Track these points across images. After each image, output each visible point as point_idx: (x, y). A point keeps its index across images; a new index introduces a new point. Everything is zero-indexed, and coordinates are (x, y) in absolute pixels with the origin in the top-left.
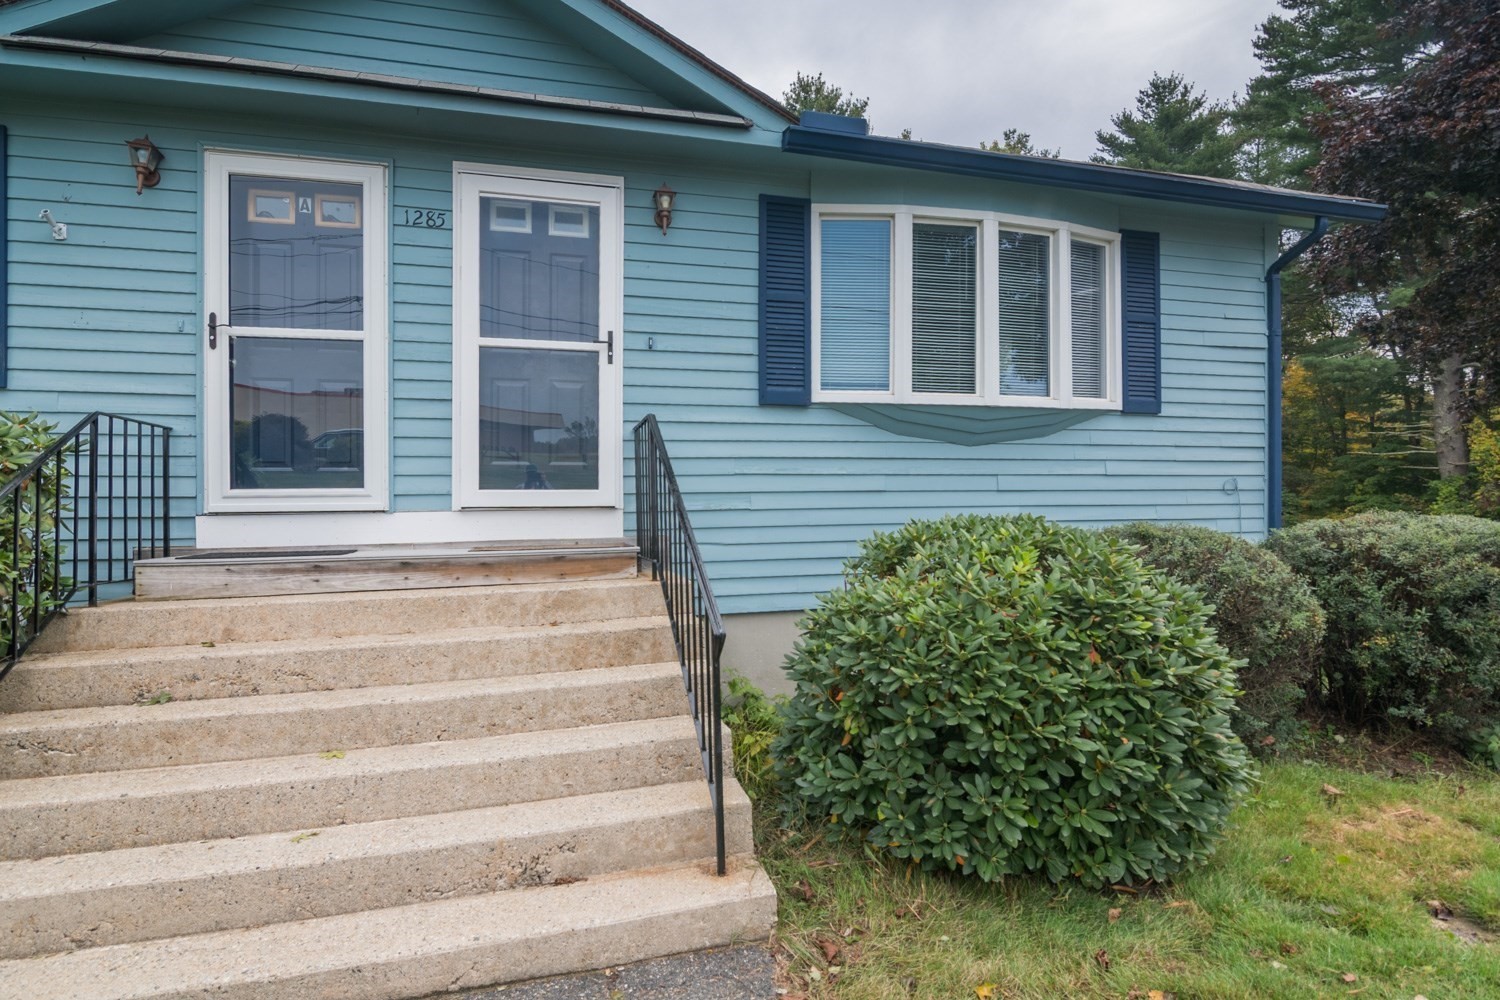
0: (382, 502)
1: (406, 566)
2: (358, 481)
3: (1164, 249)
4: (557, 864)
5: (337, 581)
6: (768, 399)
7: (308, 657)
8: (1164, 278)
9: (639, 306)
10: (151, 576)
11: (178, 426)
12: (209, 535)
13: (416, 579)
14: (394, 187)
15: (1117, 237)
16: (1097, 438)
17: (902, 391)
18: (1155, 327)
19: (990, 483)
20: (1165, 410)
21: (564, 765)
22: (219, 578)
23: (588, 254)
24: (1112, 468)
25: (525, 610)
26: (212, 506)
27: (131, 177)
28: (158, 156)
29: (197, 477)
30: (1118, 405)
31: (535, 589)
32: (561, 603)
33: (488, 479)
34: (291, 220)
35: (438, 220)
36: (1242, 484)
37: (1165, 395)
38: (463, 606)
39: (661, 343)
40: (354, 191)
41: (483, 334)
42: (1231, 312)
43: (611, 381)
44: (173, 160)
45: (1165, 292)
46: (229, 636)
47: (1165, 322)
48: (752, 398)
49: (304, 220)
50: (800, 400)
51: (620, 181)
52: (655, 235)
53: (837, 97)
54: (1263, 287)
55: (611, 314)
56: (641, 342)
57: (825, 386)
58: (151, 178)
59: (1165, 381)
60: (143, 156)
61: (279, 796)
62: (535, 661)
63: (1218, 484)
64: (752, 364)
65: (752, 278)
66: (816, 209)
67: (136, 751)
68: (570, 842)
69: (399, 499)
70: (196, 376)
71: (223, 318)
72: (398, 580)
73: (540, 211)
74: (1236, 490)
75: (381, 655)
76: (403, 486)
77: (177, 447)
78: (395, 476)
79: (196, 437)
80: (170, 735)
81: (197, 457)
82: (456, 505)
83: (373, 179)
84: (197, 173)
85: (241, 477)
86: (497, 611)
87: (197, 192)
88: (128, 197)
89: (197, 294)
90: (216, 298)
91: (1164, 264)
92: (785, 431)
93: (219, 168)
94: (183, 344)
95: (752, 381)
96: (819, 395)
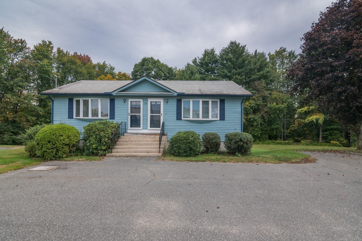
0: (142, 129)
1: (143, 134)
2: (140, 127)
3: (226, 101)
4: (149, 152)
5: (138, 135)
6: (177, 119)
7: (136, 140)
8: (225, 104)
9: (165, 110)
10: (125, 134)
11: (126, 122)
12: (129, 131)
13: (144, 135)
14: (143, 101)
15: (219, 100)
16: (216, 123)
17: (191, 118)
18: (224, 110)
19: (203, 128)
20: (225, 120)
21: (151, 147)
22: (130, 135)
23: (160, 105)
24: (218, 127)
25: (152, 138)
26: (129, 129)
27: (123, 102)
28: (125, 100)
29: (128, 126)
30: (219, 119)
31: (152, 136)
32: (154, 137)
33: (151, 127)
34: (135, 104)
35: (147, 104)
36: (237, 129)
37: (225, 118)
38: (147, 137)
39: (167, 114)
40: (140, 101)
41: (151, 114)
42: (235, 108)
43: (162, 118)
44: (126, 100)
45: (225, 106)
46: (130, 139)
47: (225, 109)
48: (176, 119)
49: (136, 104)
50: (180, 119)
51: (163, 99)
52: (166, 104)
53: (239, 45)
54: (241, 104)
55: (162, 111)
56: (165, 114)
57: (184, 118)
58: (125, 102)
59: (225, 116)
60: (124, 100)
61: (134, 147)
62: (151, 141)
63: (234, 129)
64: (176, 116)
65: (176, 107)
66: (182, 100)
67: (125, 145)
68: (150, 151)
69: (143, 129)
70: (128, 118)
71: (130, 113)
72: (142, 135)
73: (156, 102)
74: (236, 129)
75: (140, 140)
76: (144, 127)
77: (126, 124)
78: (143, 127)
79: (128, 123)
80: (127, 144)
81: (128, 125)
82: (148, 129)
83: (141, 100)
84: (128, 101)
85: (131, 127)
86: (149, 138)
87: (128, 103)
88: (123, 103)
89: (128, 111)
90: (129, 112)
91: (225, 102)
92: (179, 122)
93: (130, 100)
94: (127, 115)
95: (176, 117)
96: (183, 119)
